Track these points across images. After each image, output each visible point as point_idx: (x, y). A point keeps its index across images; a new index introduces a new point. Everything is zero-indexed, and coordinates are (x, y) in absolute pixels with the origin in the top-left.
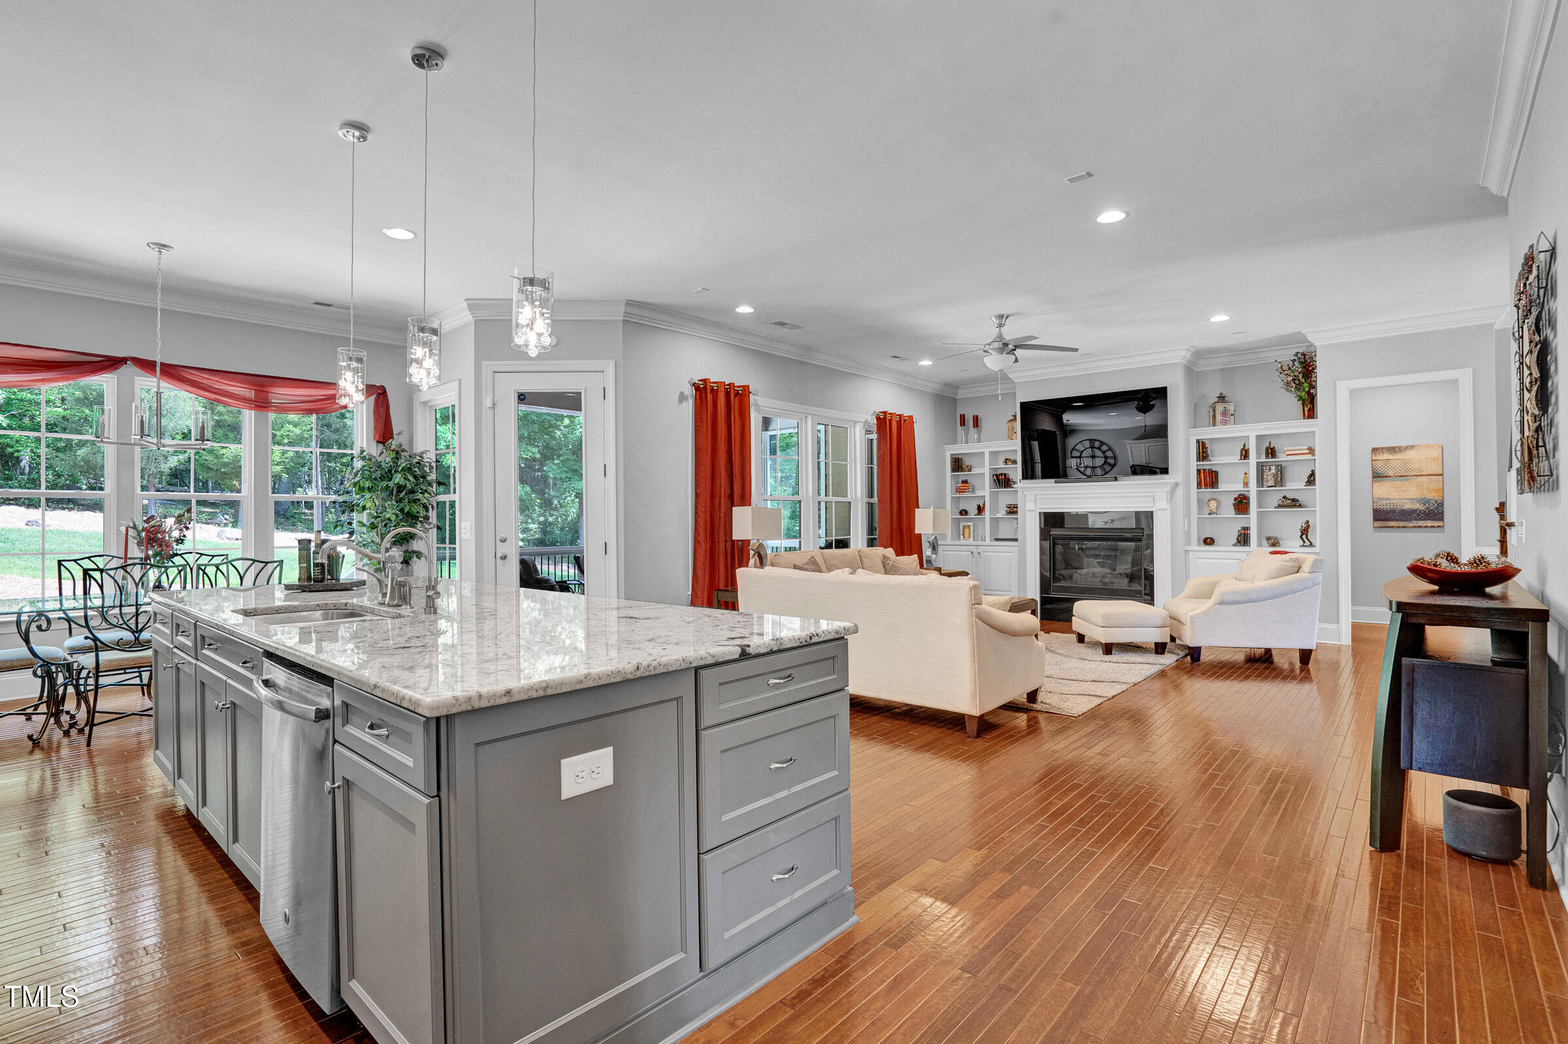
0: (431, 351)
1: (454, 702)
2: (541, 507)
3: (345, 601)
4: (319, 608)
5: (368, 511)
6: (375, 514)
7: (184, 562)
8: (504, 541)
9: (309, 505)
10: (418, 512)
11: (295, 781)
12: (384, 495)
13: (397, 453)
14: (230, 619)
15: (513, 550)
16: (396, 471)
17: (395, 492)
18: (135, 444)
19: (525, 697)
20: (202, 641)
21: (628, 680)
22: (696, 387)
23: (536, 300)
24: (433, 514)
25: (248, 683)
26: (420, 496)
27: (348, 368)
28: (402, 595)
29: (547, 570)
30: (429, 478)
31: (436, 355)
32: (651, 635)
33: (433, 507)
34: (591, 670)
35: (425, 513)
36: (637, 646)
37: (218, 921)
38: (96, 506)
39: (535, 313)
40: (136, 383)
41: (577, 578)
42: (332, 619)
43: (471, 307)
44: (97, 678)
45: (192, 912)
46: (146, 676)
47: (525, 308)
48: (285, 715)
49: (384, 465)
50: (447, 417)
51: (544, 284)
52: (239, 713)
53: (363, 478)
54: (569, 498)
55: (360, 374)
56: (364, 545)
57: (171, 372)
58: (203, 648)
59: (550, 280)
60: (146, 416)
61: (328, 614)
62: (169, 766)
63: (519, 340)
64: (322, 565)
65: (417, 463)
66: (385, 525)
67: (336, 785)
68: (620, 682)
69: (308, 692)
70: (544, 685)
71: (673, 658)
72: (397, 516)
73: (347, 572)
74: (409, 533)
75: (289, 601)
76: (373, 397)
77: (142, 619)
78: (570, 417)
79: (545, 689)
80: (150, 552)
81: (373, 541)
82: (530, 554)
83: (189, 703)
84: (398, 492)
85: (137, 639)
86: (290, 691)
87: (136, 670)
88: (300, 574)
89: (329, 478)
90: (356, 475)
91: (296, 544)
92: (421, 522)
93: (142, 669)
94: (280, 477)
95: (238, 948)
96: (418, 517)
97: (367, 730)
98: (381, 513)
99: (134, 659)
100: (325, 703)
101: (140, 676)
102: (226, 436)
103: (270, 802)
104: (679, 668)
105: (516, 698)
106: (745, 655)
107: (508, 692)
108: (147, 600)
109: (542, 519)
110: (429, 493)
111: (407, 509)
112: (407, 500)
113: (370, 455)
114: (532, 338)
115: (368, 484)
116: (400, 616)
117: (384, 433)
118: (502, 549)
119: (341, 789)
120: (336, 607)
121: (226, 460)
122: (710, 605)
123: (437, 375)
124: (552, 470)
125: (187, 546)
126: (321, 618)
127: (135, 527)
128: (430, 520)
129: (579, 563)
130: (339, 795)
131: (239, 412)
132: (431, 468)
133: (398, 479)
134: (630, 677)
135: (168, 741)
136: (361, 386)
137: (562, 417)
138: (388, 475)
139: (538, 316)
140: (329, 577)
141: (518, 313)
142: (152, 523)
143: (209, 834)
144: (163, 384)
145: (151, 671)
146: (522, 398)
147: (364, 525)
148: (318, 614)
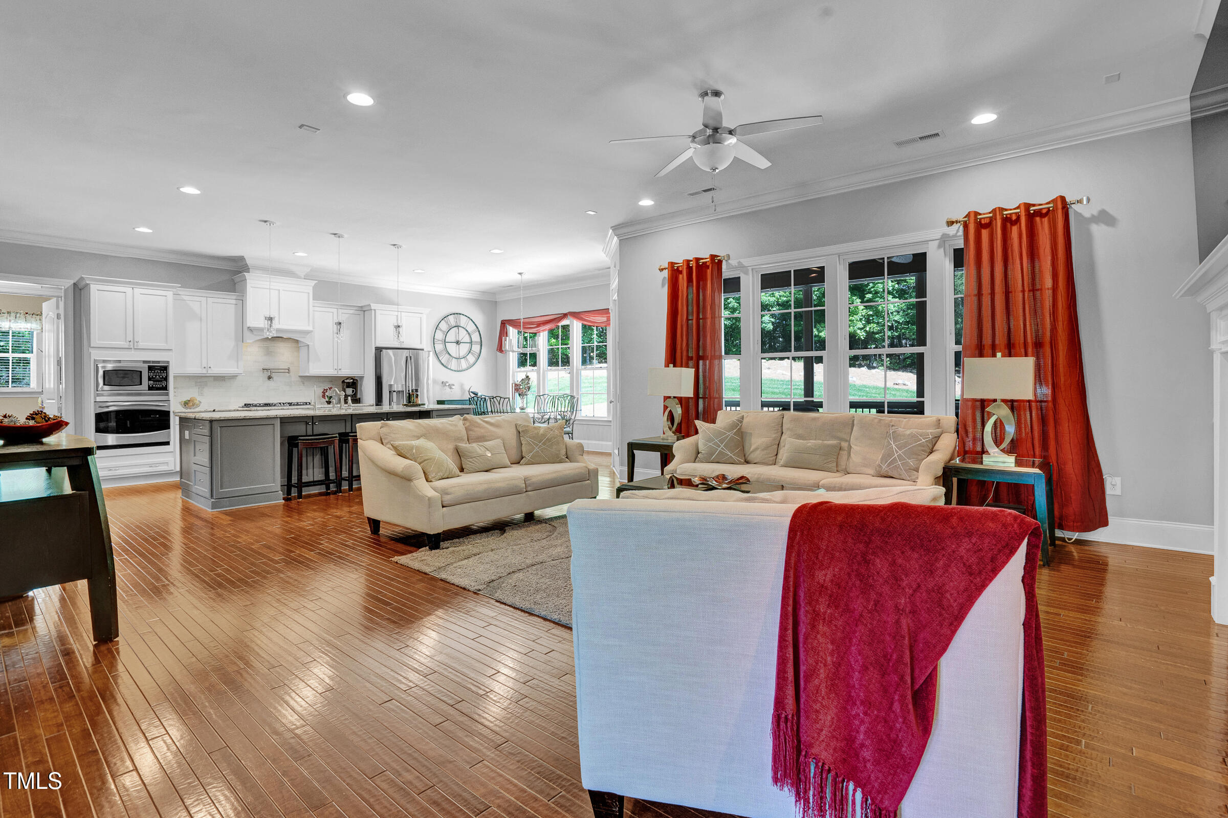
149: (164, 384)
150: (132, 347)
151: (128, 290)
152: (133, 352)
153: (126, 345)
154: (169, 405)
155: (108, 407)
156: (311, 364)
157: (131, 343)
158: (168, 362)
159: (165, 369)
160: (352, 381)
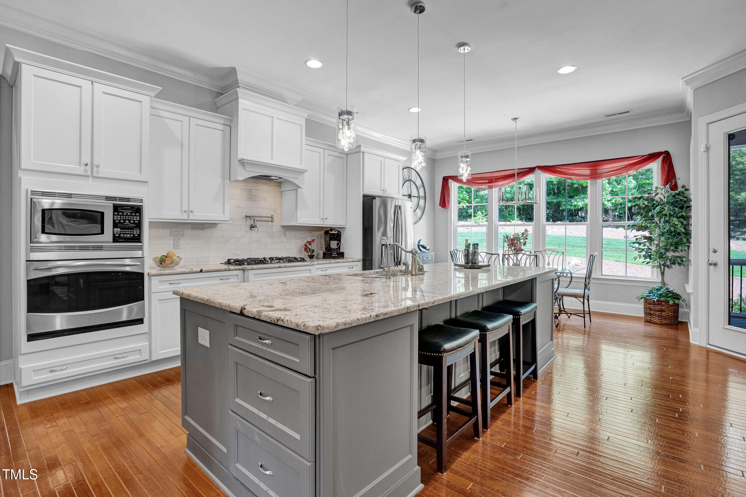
8: (715, 252)
15: (723, 259)
40: (542, 176)
43: (687, 83)
76: (660, 159)
80: (512, 249)
106: (242, 314)
117: (667, 180)
146: (732, 138)
149: (136, 232)
150: (89, 173)
151: (86, 84)
152: (91, 181)
153: (81, 170)
154: (143, 266)
155: (50, 269)
156: (299, 211)
157: (88, 168)
158: (141, 201)
159: (138, 210)
160: (336, 232)
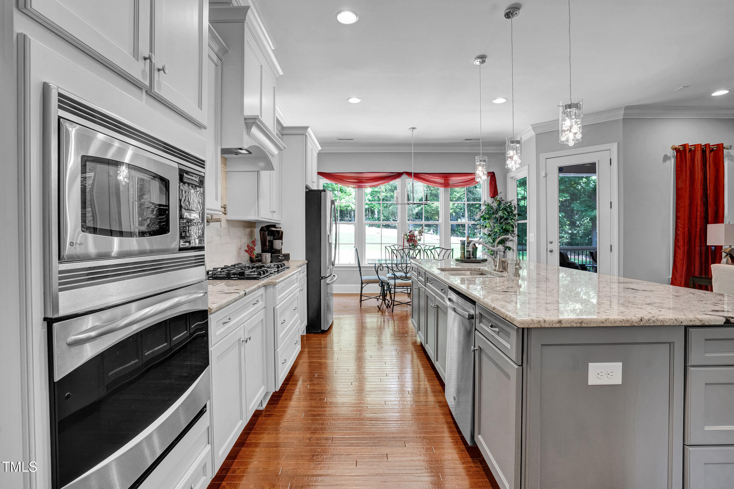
0: (517, 151)
1: (531, 322)
2: (569, 225)
3: (479, 268)
4: (468, 270)
5: (487, 228)
6: (490, 230)
7: (420, 248)
8: (551, 243)
9: (463, 226)
10: (509, 229)
11: (459, 342)
12: (494, 221)
13: (500, 202)
14: (436, 271)
15: (556, 248)
16: (499, 210)
17: (499, 220)
18: (406, 204)
19: (569, 326)
20: (427, 280)
21: (634, 326)
22: (677, 150)
23: (573, 116)
24: (516, 230)
25: (443, 299)
26: (510, 221)
27: (480, 165)
28: (504, 267)
29: (573, 258)
30: (514, 213)
31: (519, 153)
32: (648, 301)
33: (516, 226)
34: (609, 317)
35: (512, 229)
36: (639, 306)
37: (431, 390)
38: (395, 227)
39: (572, 122)
40: (406, 181)
41: (591, 264)
42: (474, 275)
43: (534, 129)
44: (395, 288)
45: (422, 383)
46: (409, 290)
47: (567, 121)
48: (455, 313)
49: (494, 208)
50: (523, 183)
51: (577, 106)
52: (439, 310)
53: (485, 213)
54: (586, 221)
55: (485, 167)
56: (486, 243)
57: (417, 176)
58: (427, 282)
59: (581, 103)
60: (409, 193)
61: (472, 272)
62: (416, 325)
63: (563, 139)
64: (470, 251)
65: (509, 206)
66: (495, 235)
67: (476, 348)
68: (629, 326)
69: (465, 306)
70: (580, 321)
71: (668, 317)
72: (500, 230)
73: (480, 254)
74: (505, 238)
75: (457, 266)
76: (490, 177)
77: (408, 269)
78: (586, 178)
79: (581, 323)
80: (411, 244)
81: (489, 242)
82: (565, 250)
83: (423, 303)
84: (500, 219)
85: (406, 276)
86: (458, 304)
87: (406, 287)
88: (461, 255)
89: (471, 214)
90: (482, 212)
91: (460, 242)
92: (510, 233)
93: (408, 287)
94: (452, 214)
95: (437, 403)
96: (509, 231)
97: (490, 327)
98: (493, 229)
99: (405, 283)
100: (472, 312)
101: (407, 290)
102: (434, 199)
103: (449, 347)
104: (672, 324)
105: (564, 325)
106: (729, 323)
107: (560, 322)
108: (410, 262)
109: (570, 232)
110: (514, 220)
111: (504, 227)
112: (504, 223)
113: (488, 203)
114: (571, 136)
115: (487, 216)
116: (502, 276)
117: (494, 192)
118: (550, 247)
119: (478, 351)
120: (475, 270)
121: (434, 208)
122: (687, 285)
123: (519, 163)
124: (576, 206)
125: (422, 242)
126: (469, 274)
127: (406, 235)
128: (515, 233)
129: (593, 256)
130: (477, 353)
131: (438, 189)
132: (515, 208)
133: (500, 213)
134: (636, 324)
135: (416, 316)
136: (485, 173)
137: (582, 178)
138: (497, 211)
139: (574, 124)
140: (472, 257)
141: (562, 124)
142: (411, 233)
143: (428, 355)
144: (414, 181)
145: (411, 289)
146: (561, 170)
147: (486, 235)
148: (468, 272)
150: (148, 81)
153: (138, 68)
157: (148, 68)
158: (203, 164)
159: (200, 184)
160: (281, 229)
